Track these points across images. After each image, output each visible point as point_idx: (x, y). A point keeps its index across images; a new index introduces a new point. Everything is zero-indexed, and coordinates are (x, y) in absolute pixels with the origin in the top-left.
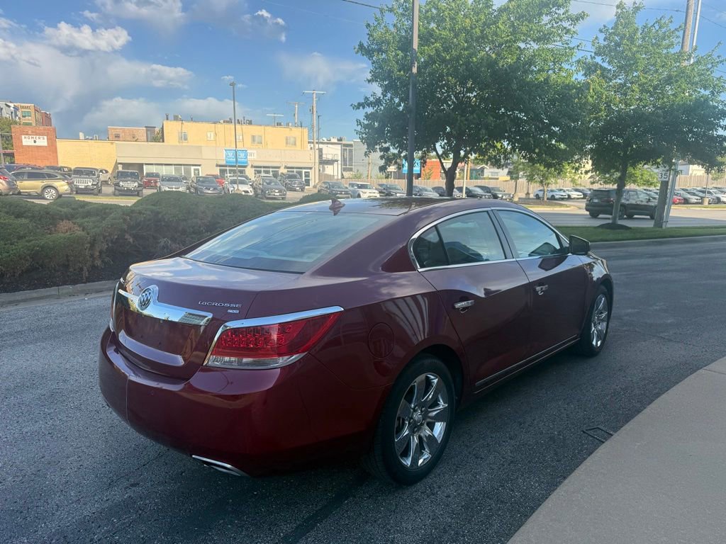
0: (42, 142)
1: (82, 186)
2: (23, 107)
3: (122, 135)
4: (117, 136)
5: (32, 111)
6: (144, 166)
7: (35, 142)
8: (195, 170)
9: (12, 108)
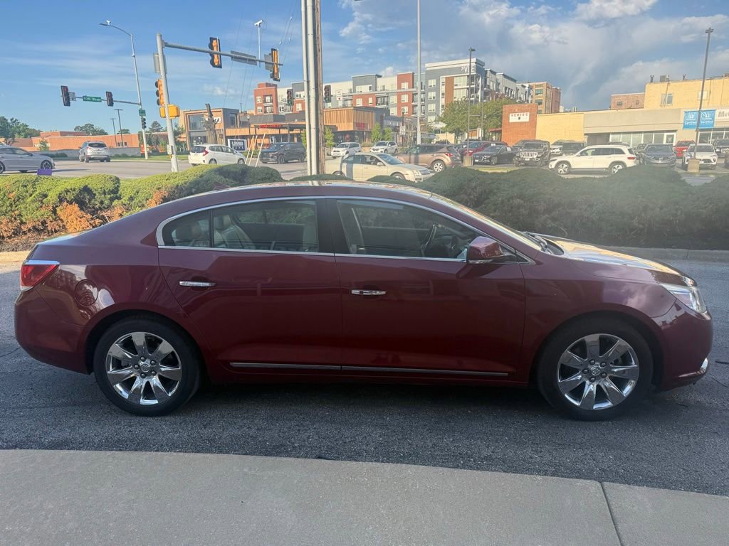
0: (525, 118)
1: (527, 159)
2: (537, 86)
3: (625, 102)
4: (620, 104)
5: (544, 88)
6: (611, 136)
7: (519, 118)
8: (668, 136)
9: (527, 88)
